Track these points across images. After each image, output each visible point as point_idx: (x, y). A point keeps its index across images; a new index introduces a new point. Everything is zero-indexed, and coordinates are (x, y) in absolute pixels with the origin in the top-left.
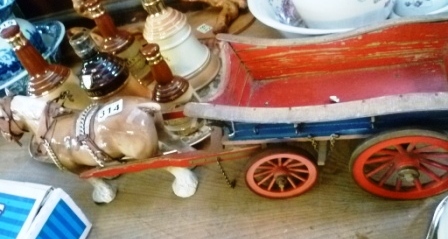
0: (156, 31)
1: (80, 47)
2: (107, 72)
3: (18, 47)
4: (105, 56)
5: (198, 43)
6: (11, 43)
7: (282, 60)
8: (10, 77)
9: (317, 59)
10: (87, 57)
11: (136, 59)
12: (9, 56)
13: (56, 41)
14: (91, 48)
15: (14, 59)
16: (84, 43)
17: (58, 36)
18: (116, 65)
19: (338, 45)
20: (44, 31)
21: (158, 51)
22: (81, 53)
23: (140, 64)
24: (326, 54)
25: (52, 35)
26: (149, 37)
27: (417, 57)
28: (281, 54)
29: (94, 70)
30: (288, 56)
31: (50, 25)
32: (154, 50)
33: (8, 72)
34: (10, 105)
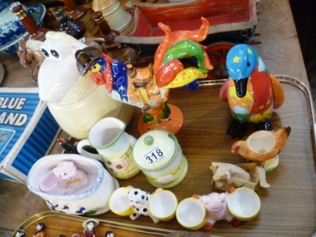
0: (99, 5)
1: (58, 15)
2: (74, 29)
3: (22, 18)
4: (72, 20)
5: (125, 12)
6: (18, 15)
7: (166, 15)
8: (16, 38)
9: (184, 13)
10: (62, 21)
11: (89, 23)
12: (14, 26)
13: (41, 16)
14: (65, 15)
15: (17, 27)
16: (60, 13)
17: (42, 13)
18: (78, 25)
19: (194, 5)
20: (33, 10)
21: (101, 15)
22: (58, 19)
23: (92, 26)
24: (188, 11)
25: (38, 13)
26: (96, 9)
27: (234, 10)
28: (165, 12)
29: (67, 28)
30: (169, 12)
31: (36, 7)
32: (99, 15)
33: (15, 35)
34: (25, 45)
